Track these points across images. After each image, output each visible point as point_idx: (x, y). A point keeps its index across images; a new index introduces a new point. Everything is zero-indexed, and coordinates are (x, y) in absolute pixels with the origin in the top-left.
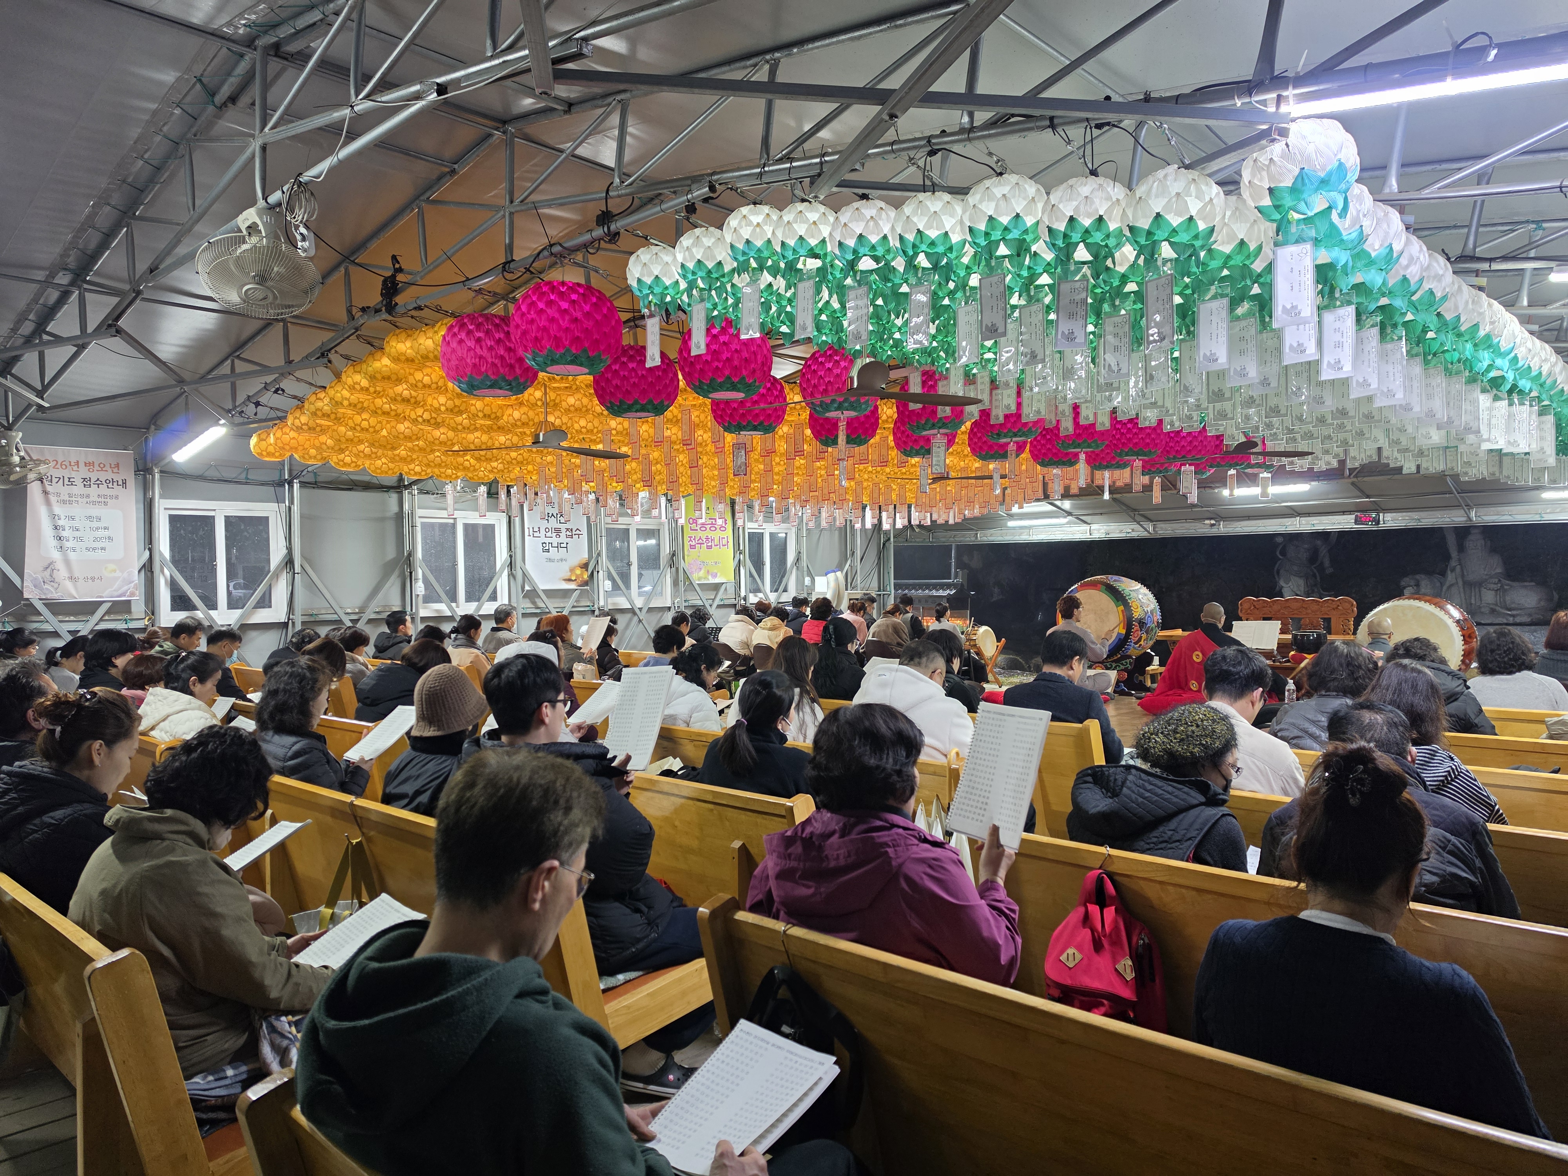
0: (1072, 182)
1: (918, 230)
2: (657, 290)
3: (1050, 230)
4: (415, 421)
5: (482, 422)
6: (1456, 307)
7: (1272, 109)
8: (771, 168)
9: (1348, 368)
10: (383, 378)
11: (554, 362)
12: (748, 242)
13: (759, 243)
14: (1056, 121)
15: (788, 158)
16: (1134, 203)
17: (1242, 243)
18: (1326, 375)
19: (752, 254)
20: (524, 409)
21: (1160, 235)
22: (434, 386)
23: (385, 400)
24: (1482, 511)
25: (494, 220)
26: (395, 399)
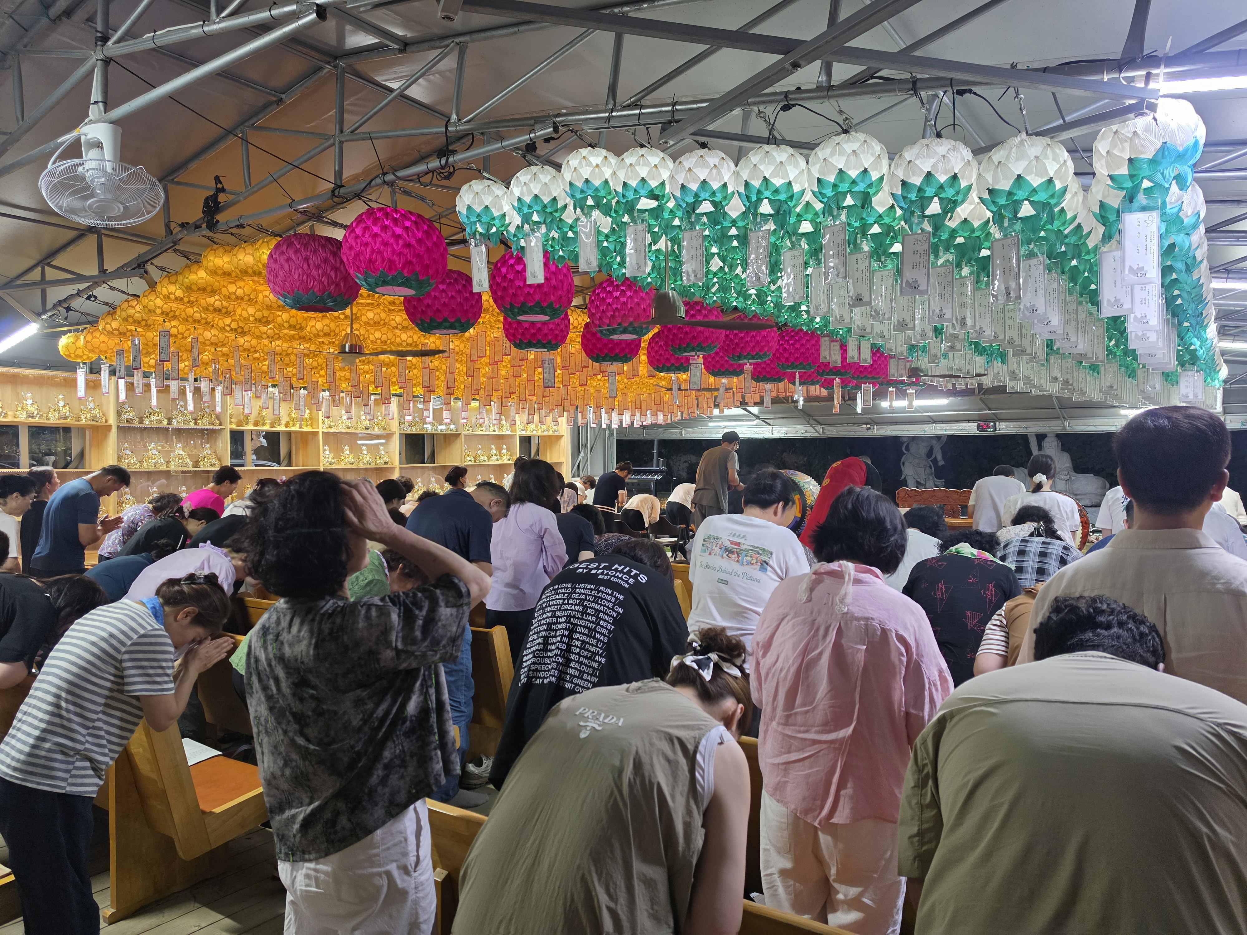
1: (765, 178)
2: (485, 220)
3: (906, 185)
4: (223, 329)
5: (286, 332)
7: (1141, 85)
8: (619, 113)
10: (199, 289)
11: (385, 283)
12: (587, 181)
13: (597, 183)
14: (919, 85)
15: (634, 105)
16: (994, 166)
19: (590, 192)
21: (1021, 194)
22: (246, 298)
23: (196, 309)
24: (1074, 422)
25: (322, 147)
26: (207, 309)
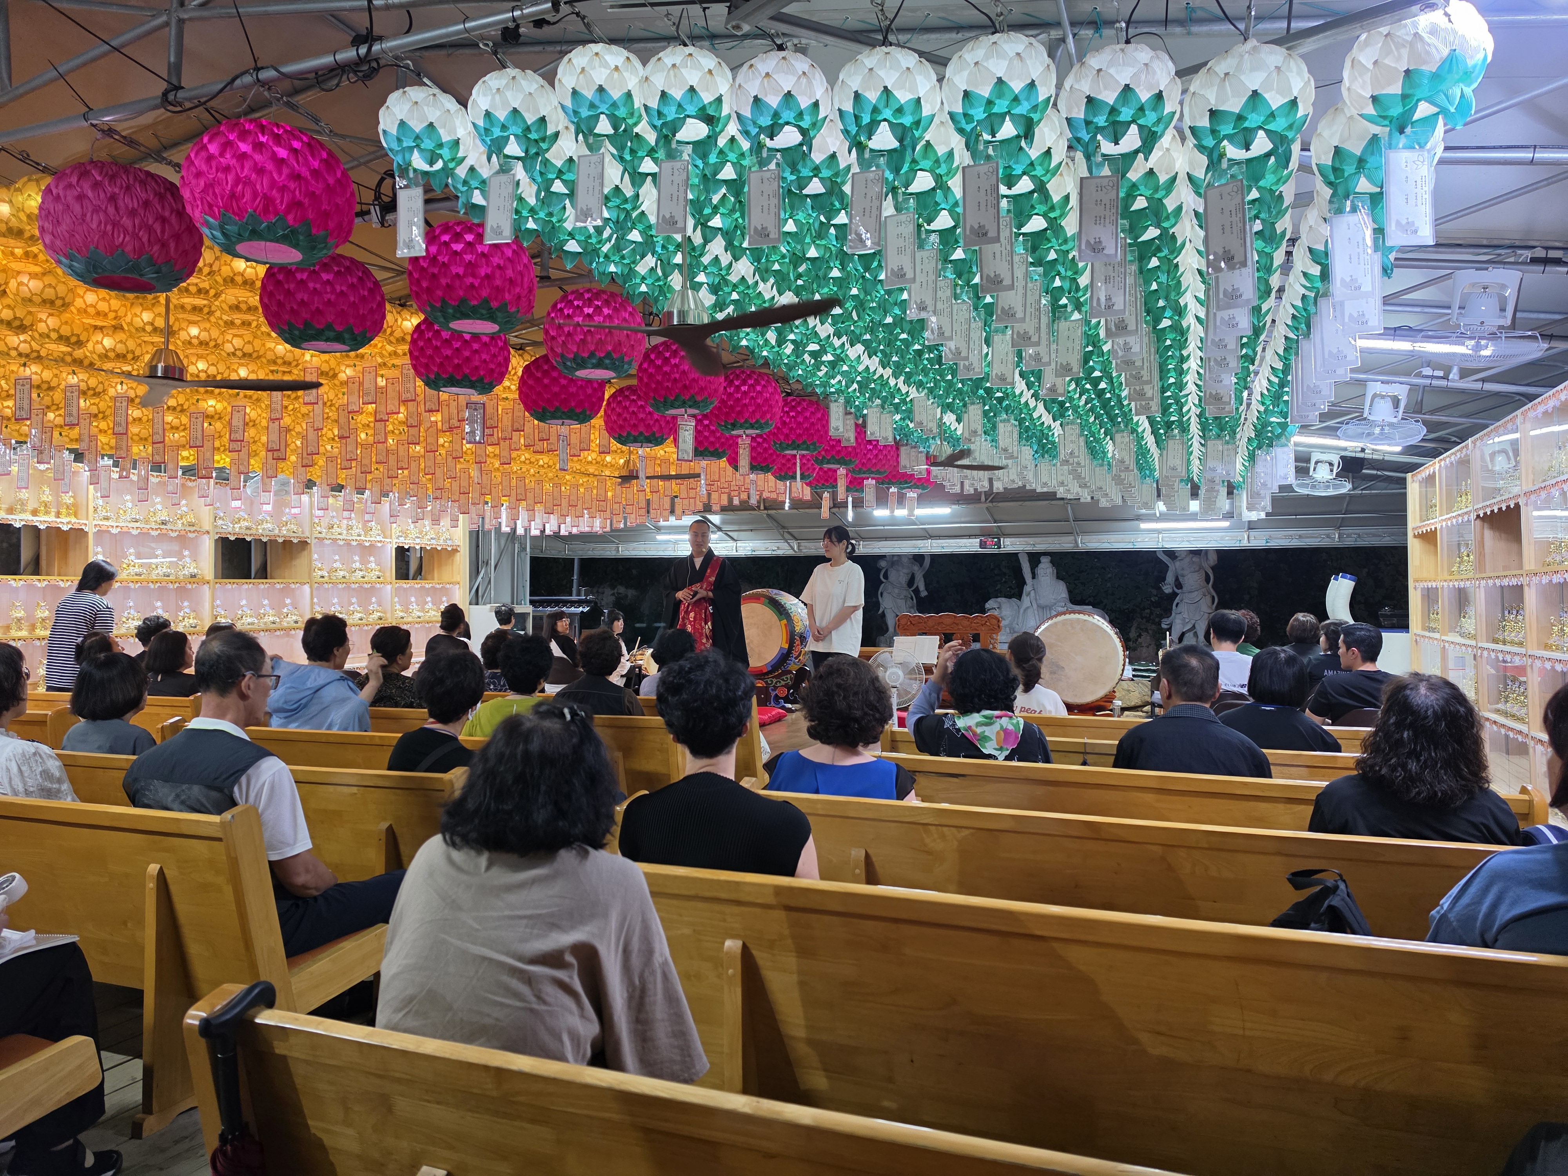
1: (886, 88)
2: (427, 146)
3: (1091, 100)
5: (53, 347)
11: (255, 235)
12: (601, 90)
13: (615, 95)
21: (1254, 120)
24: (1087, 538)
25: (149, 26)
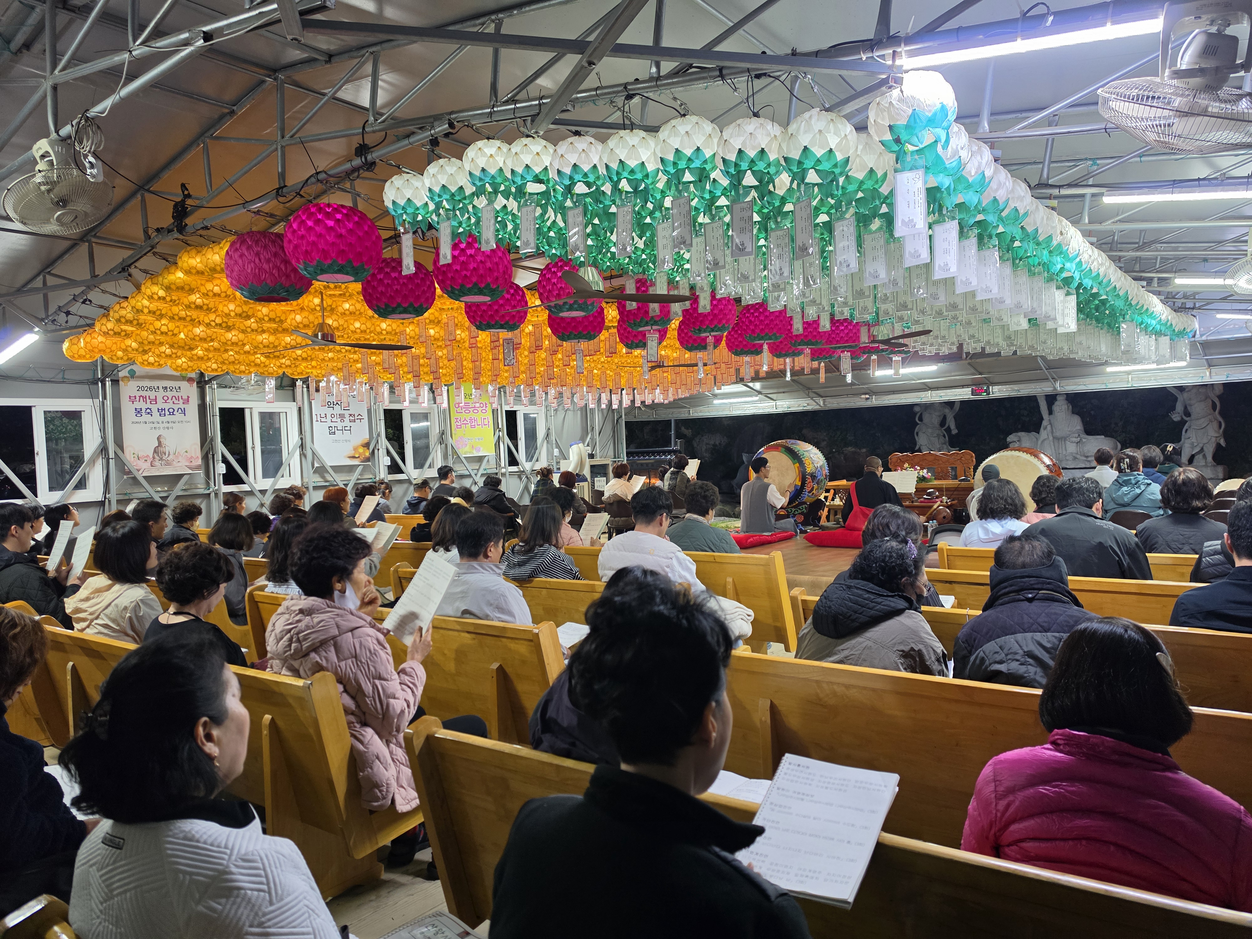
0: (739, 121)
1: (621, 160)
2: (410, 210)
3: (724, 160)
4: (208, 325)
5: (268, 325)
6: (1035, 223)
7: (889, 62)
8: (499, 109)
9: (953, 269)
10: (178, 288)
11: (323, 271)
12: (484, 170)
13: (492, 171)
14: (724, 72)
15: (513, 100)
16: (787, 138)
17: (872, 170)
18: (938, 275)
19: (487, 180)
20: (305, 314)
21: (808, 164)
22: (223, 295)
23: (181, 308)
24: (1064, 382)
25: (268, 152)
26: (190, 307)
